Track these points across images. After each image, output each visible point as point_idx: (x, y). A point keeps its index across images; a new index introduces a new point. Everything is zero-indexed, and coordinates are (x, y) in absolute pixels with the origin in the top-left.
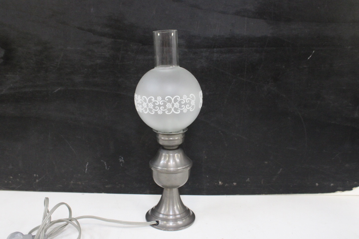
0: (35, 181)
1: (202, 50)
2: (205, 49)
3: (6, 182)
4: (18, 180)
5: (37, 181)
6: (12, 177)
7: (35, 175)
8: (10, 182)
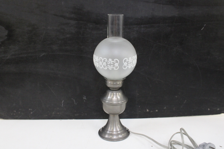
0: (30, 113)
1: (134, 26)
2: (136, 26)
3: (12, 114)
4: (19, 113)
5: (31, 113)
6: (15, 111)
7: (30, 109)
8: (14, 114)
